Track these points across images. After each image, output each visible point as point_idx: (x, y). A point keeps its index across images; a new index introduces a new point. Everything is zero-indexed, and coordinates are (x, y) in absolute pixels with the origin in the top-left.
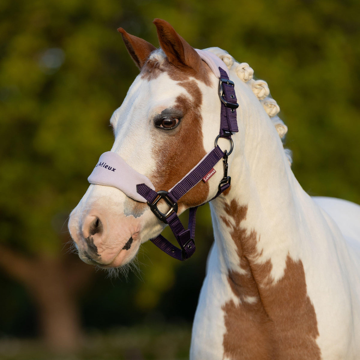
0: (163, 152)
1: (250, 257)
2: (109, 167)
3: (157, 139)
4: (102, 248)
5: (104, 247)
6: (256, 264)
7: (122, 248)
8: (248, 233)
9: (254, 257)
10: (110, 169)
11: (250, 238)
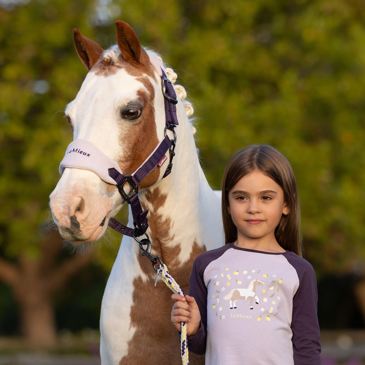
0: (128, 139)
1: (162, 240)
2: (84, 153)
3: (123, 128)
4: (84, 224)
5: (85, 223)
6: (166, 247)
7: (99, 225)
8: (164, 219)
9: (165, 241)
10: (85, 155)
11: (165, 223)
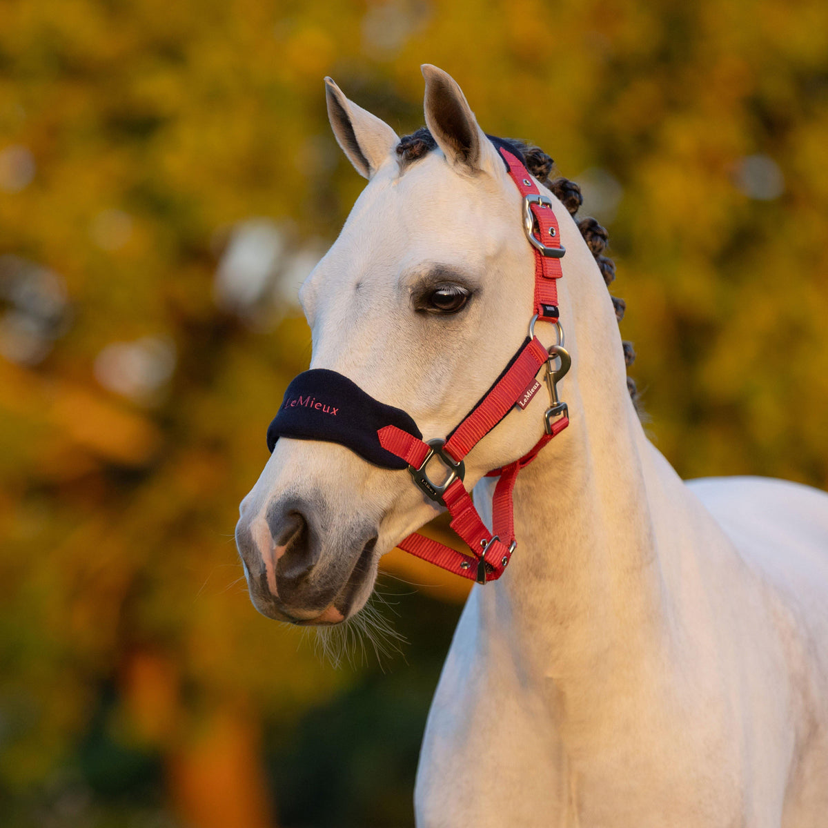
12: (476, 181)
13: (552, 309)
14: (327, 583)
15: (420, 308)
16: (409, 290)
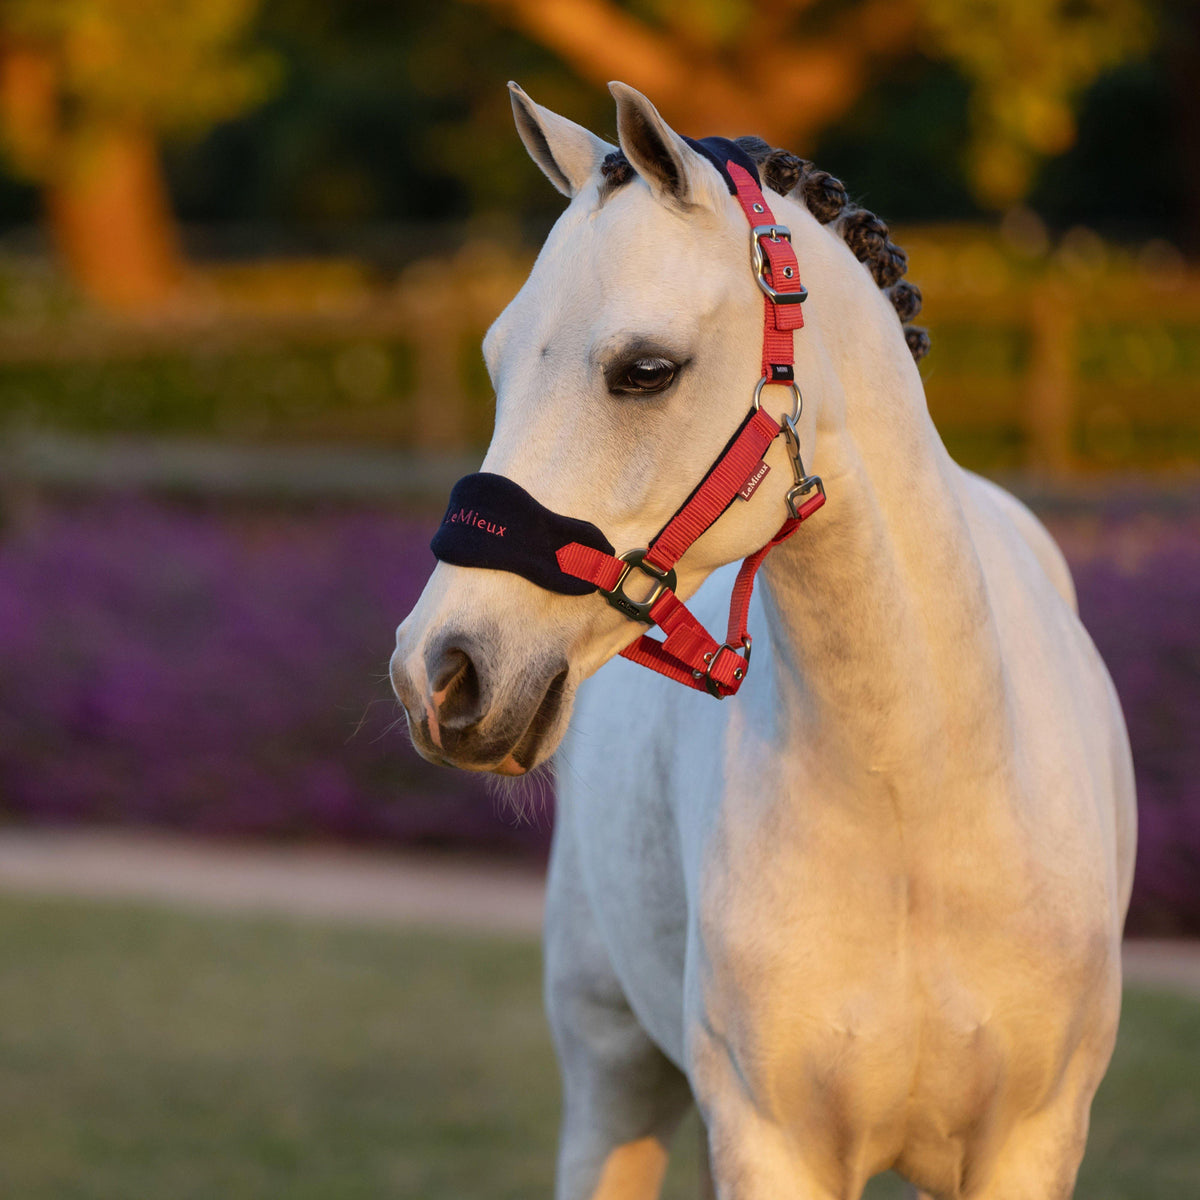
12: (689, 217)
13: (785, 369)
14: (501, 733)
15: (615, 388)
16: (601, 368)
